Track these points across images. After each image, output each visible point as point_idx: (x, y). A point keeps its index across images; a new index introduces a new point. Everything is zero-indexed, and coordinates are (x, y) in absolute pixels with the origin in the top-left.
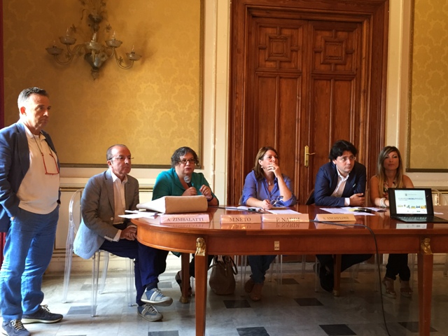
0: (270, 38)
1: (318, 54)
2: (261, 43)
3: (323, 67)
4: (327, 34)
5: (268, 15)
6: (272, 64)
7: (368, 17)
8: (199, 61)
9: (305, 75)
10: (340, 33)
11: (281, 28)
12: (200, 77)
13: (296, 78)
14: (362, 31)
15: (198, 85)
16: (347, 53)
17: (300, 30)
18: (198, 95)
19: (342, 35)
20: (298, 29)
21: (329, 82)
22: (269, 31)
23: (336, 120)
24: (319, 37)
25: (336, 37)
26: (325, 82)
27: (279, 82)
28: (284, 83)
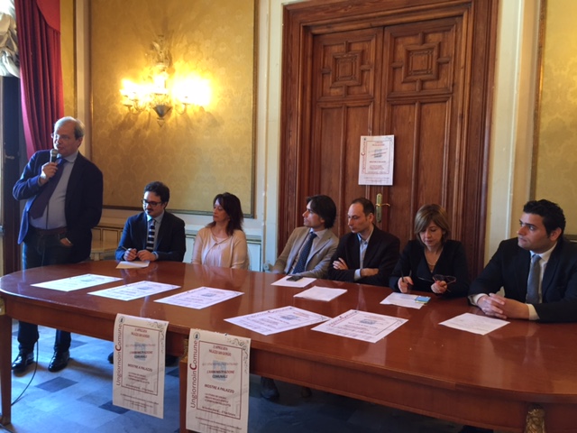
0: (336, 60)
1: (397, 71)
2: (325, 66)
3: (405, 87)
4: (411, 40)
6: (338, 90)
7: (468, 5)
9: (378, 101)
10: (430, 36)
11: (350, 44)
13: (367, 106)
14: (462, 27)
17: (373, 41)
19: (434, 38)
20: (370, 40)
21: (412, 107)
22: (335, 49)
24: (400, 47)
25: (424, 43)
26: (406, 108)
27: (346, 113)
28: (353, 113)
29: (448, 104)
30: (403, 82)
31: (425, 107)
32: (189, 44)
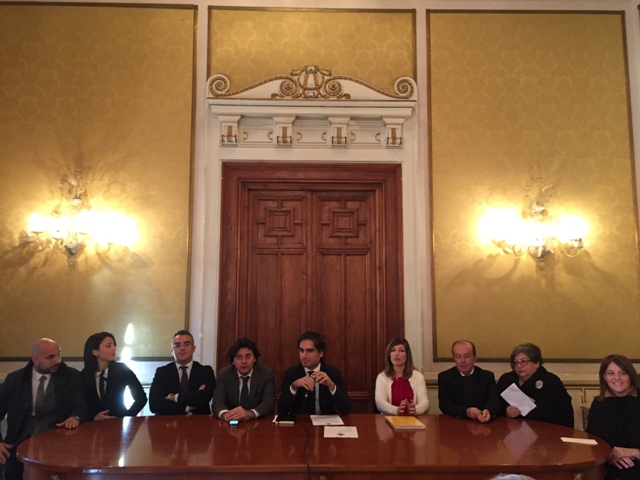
0: (270, 212)
1: (325, 227)
2: (260, 217)
3: (332, 241)
4: (334, 205)
5: (267, 188)
9: (309, 250)
10: (350, 203)
11: (283, 201)
13: (300, 254)
14: (374, 200)
16: (359, 225)
17: (304, 201)
19: (352, 205)
21: (339, 257)
24: (326, 209)
25: (345, 208)
28: (287, 260)
29: (367, 257)
30: (331, 237)
31: (348, 258)
32: (111, 183)
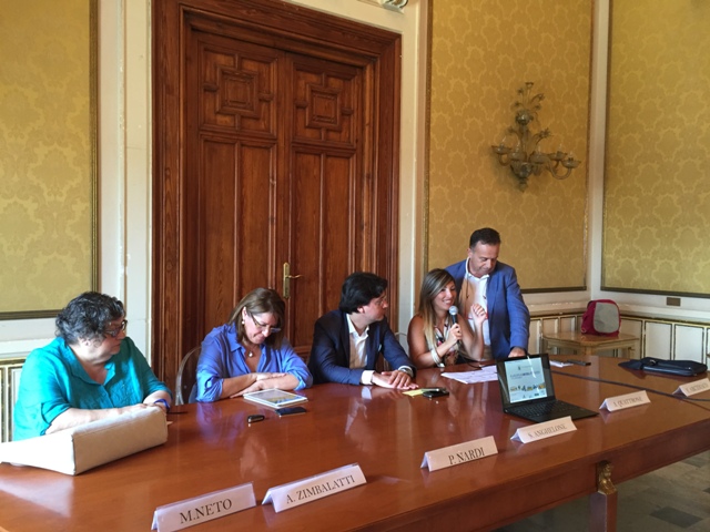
0: (223, 73)
1: (300, 110)
2: (208, 79)
3: (309, 133)
4: (313, 78)
5: (221, 31)
6: (227, 119)
7: (371, 59)
8: (88, 99)
9: (282, 145)
10: (332, 80)
11: (242, 58)
12: (92, 133)
13: (267, 148)
14: (363, 81)
15: (87, 147)
16: (343, 114)
17: (273, 66)
18: (87, 168)
19: (335, 83)
20: (269, 63)
21: (317, 158)
22: (222, 59)
23: (329, 220)
24: (302, 83)
25: (327, 86)
26: (311, 158)
27: (241, 153)
28: (248, 154)
29: (353, 161)
31: (330, 160)
